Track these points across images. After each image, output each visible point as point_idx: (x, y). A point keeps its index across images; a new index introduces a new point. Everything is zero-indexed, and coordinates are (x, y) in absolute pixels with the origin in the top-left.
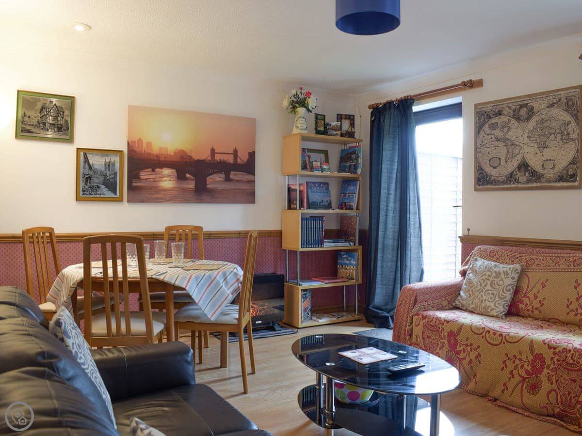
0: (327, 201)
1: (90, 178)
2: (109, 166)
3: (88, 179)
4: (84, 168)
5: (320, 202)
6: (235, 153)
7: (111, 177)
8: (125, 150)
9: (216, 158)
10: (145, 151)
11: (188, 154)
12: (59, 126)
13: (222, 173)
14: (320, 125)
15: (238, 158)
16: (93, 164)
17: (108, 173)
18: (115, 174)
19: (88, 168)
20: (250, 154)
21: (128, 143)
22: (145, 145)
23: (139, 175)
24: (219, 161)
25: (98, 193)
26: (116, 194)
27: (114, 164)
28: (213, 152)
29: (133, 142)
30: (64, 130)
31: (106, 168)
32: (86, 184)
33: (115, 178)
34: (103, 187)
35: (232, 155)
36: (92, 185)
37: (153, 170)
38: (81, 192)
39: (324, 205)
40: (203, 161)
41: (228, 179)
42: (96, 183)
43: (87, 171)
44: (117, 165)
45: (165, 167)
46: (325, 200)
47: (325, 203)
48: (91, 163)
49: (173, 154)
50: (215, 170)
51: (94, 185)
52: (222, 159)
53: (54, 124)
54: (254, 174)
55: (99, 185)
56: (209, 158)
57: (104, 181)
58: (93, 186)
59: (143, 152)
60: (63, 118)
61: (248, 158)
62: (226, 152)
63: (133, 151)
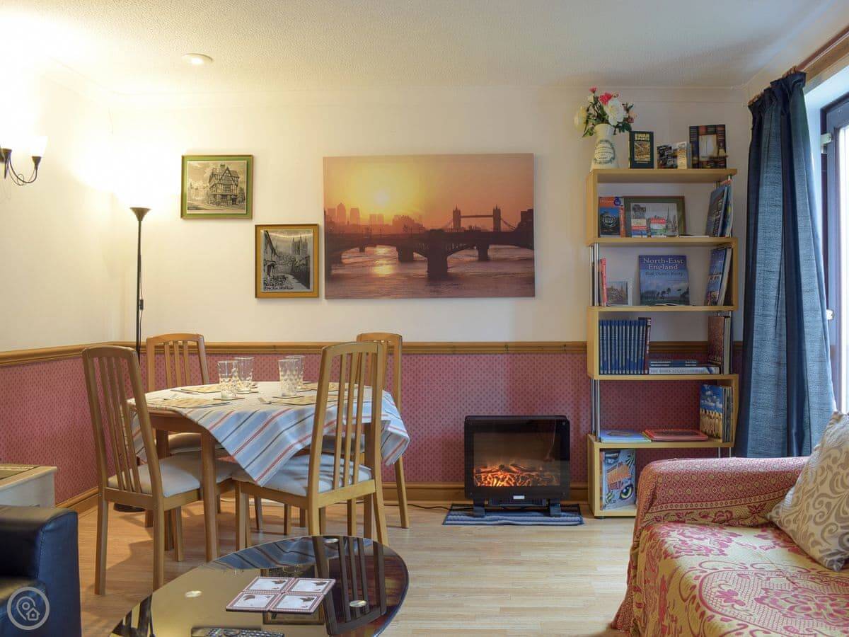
0: (680, 290)
1: (273, 265)
2: (299, 248)
3: (270, 267)
4: (266, 252)
5: (664, 292)
6: (497, 214)
7: (301, 263)
8: (321, 223)
9: (462, 226)
10: (348, 222)
11: (416, 222)
12: (232, 197)
13: (472, 248)
14: (641, 151)
15: (502, 222)
16: (277, 247)
17: (298, 258)
18: (307, 258)
19: (271, 251)
20: (523, 213)
21: (325, 212)
22: (348, 213)
23: (341, 259)
24: (467, 229)
25: (284, 286)
26: (309, 288)
27: (305, 245)
28: (457, 215)
29: (331, 210)
30: (239, 202)
31: (294, 251)
32: (269, 274)
33: (307, 264)
34: (291, 277)
35: (492, 218)
36: (276, 275)
37: (362, 250)
38: (262, 286)
39: (672, 297)
40: (441, 231)
41: (484, 258)
42: (281, 272)
43: (269, 257)
44: (310, 246)
45: (379, 244)
46: (674, 287)
47: (675, 294)
48: (274, 245)
49: (391, 224)
50: (461, 245)
51: (279, 274)
52: (473, 225)
53: (226, 195)
54: (532, 248)
55: (286, 276)
56: (451, 226)
57: (292, 269)
58: (278, 277)
59: (346, 223)
60: (237, 186)
61: (519, 221)
62: (479, 214)
63: (332, 223)
